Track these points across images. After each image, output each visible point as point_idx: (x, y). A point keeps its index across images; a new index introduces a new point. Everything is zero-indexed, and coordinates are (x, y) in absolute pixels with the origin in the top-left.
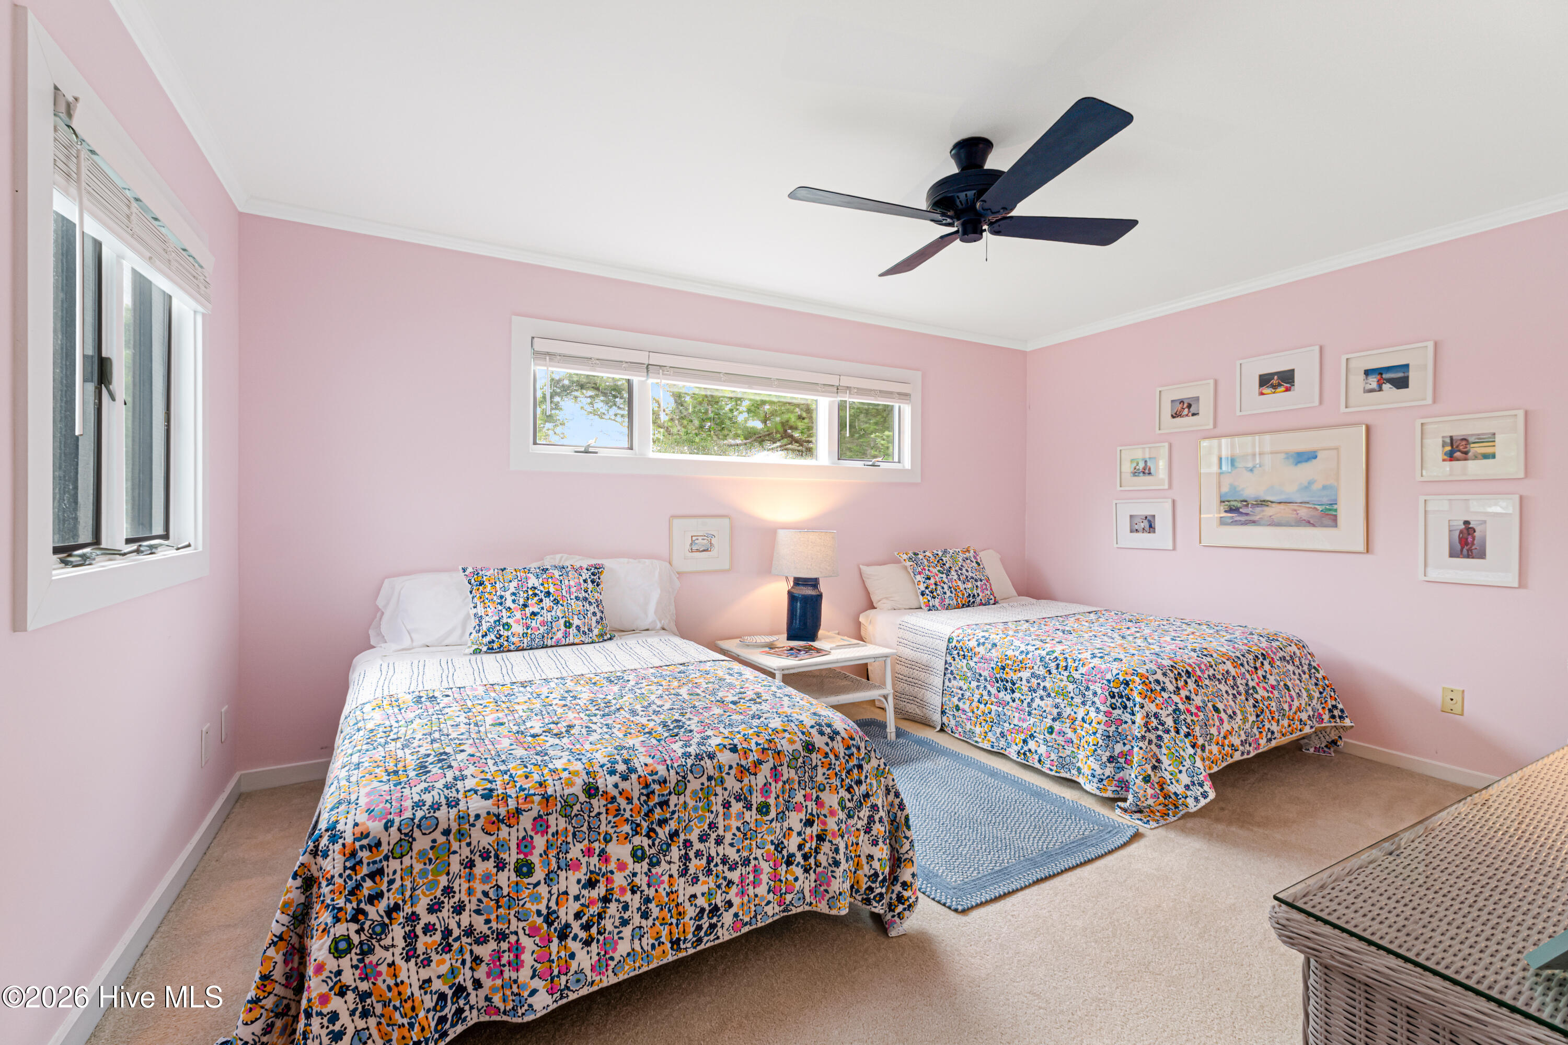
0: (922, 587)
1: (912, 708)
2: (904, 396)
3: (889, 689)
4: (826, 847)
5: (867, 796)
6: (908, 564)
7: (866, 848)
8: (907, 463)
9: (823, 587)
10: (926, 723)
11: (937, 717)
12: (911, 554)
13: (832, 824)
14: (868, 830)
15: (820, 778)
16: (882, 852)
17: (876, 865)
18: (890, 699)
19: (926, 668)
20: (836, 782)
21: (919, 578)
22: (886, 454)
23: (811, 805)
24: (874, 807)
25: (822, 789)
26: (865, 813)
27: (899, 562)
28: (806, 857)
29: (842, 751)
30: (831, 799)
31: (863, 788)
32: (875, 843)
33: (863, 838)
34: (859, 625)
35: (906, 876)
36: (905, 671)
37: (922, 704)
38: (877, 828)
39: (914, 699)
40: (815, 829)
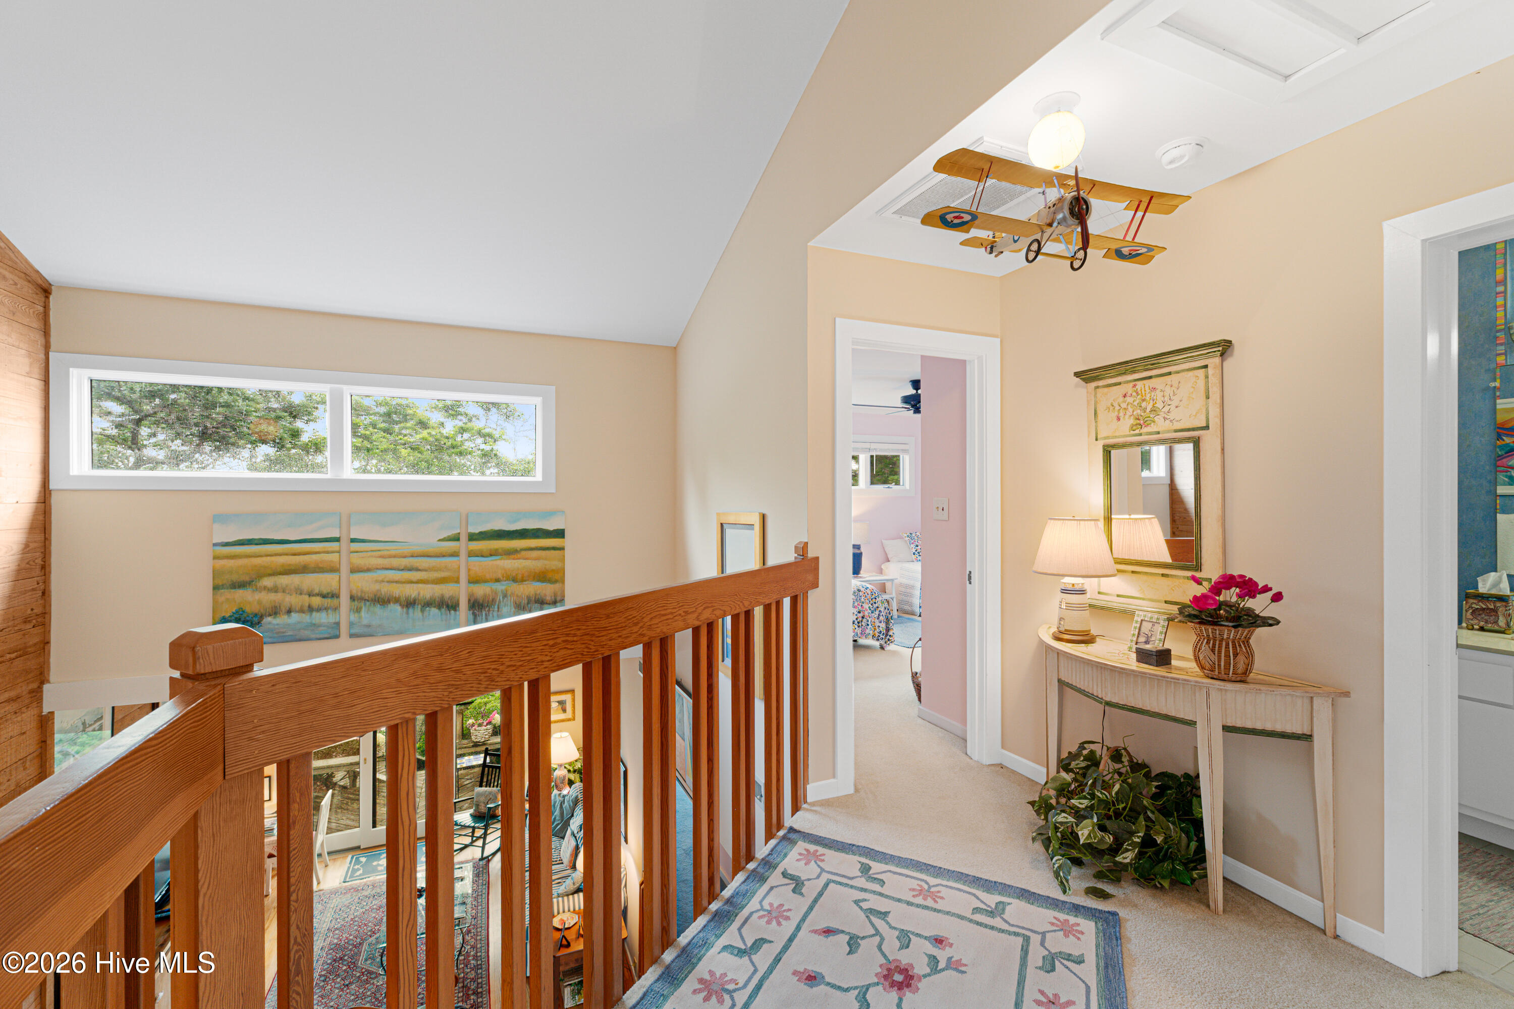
0: (914, 551)
1: (906, 607)
2: (905, 451)
3: (894, 595)
4: (864, 620)
5: (878, 607)
6: (907, 539)
7: (877, 624)
8: (907, 486)
9: (862, 550)
10: (913, 614)
11: (917, 610)
12: (908, 534)
13: (866, 613)
14: (878, 618)
15: (862, 600)
16: (883, 625)
17: (881, 629)
18: (895, 600)
19: (912, 587)
20: (868, 601)
21: (912, 546)
22: (897, 483)
23: (860, 607)
24: (880, 611)
25: (863, 603)
26: (877, 612)
27: (903, 538)
28: (858, 623)
29: (870, 593)
30: (866, 606)
31: (877, 605)
32: (881, 622)
33: (877, 621)
34: (881, 569)
35: (891, 633)
36: (903, 590)
37: (911, 605)
38: (881, 618)
39: (907, 603)
40: (861, 615)
